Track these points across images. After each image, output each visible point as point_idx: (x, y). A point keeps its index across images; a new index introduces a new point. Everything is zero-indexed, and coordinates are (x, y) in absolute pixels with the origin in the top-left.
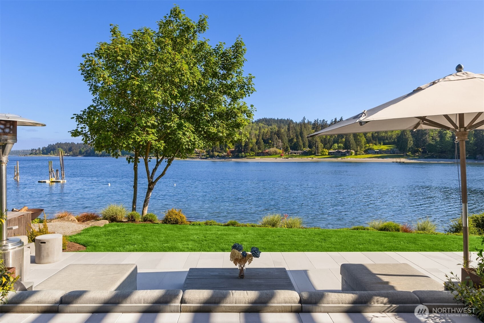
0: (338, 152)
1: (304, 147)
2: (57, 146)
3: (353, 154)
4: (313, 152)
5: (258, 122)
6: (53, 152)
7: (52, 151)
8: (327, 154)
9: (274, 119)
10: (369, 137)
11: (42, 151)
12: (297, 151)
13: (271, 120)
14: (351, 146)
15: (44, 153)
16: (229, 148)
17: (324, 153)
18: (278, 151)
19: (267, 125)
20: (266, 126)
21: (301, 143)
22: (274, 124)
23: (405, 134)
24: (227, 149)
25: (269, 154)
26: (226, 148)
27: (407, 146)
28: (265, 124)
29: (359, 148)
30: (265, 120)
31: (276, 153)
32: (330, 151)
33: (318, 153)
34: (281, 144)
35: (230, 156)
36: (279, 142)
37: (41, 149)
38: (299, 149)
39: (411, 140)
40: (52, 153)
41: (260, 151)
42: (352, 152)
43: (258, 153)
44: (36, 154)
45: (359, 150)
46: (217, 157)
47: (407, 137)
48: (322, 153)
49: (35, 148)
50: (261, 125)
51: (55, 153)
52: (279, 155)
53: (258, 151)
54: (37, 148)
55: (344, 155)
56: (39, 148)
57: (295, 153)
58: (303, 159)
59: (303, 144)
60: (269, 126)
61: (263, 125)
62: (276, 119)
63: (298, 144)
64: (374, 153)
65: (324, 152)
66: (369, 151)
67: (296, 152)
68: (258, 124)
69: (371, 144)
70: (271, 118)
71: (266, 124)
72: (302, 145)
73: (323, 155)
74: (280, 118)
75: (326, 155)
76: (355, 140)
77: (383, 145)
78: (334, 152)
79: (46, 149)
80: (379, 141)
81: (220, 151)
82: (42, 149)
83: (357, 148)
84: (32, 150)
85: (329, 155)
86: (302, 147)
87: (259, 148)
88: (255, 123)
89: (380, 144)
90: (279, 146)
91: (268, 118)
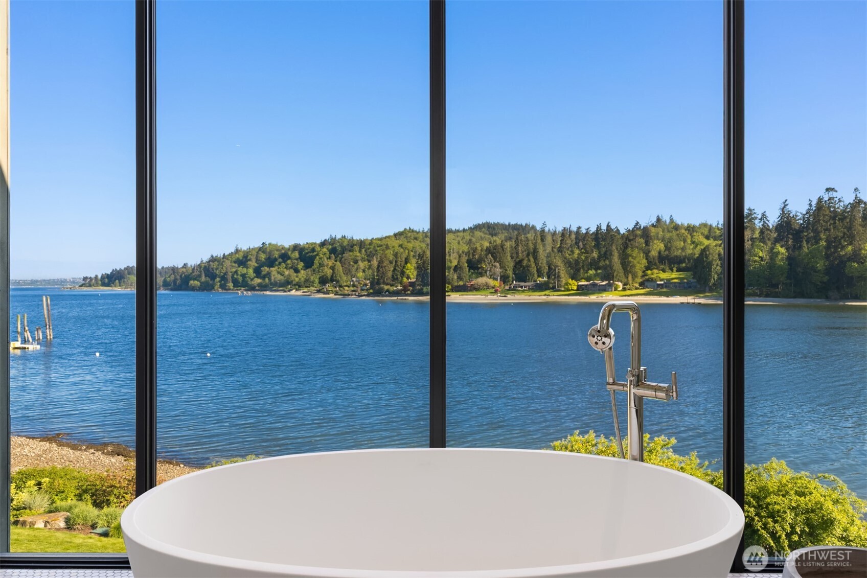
0: (593, 285)
1: (539, 276)
2: (126, 272)
3: (619, 289)
4: (551, 286)
5: (474, 229)
6: (120, 283)
7: (117, 281)
8: (575, 288)
9: (502, 225)
10: (654, 259)
11: (101, 281)
12: (525, 282)
13: (497, 225)
14: (615, 275)
15: (104, 285)
16: (408, 278)
17: (570, 287)
18: (491, 282)
19: (490, 234)
20: (487, 236)
21: (534, 270)
22: (502, 233)
23: (706, 254)
24: (405, 280)
25: (475, 289)
26: (402, 277)
27: (710, 275)
28: (486, 234)
29: (630, 278)
30: (486, 225)
31: (487, 287)
32: (580, 283)
33: (559, 286)
34: (498, 270)
35: (409, 292)
36: (495, 266)
37: (99, 277)
38: (529, 279)
39: (717, 265)
40: (118, 284)
41: (461, 283)
42: (617, 285)
43: (457, 287)
44: (90, 286)
45: (630, 282)
46: (385, 293)
47: (711, 259)
48: (566, 287)
49: (89, 276)
50: (478, 234)
51: (122, 284)
52: (493, 290)
53: (458, 282)
54: (93, 276)
55: (603, 289)
56: (96, 276)
57: (522, 287)
58: (531, 297)
59: (537, 271)
60: (492, 236)
61: (483, 235)
62: (507, 224)
63: (529, 270)
64: (656, 286)
65: (570, 284)
66: (646, 284)
67: (522, 284)
68: (473, 233)
69: (655, 271)
70: (498, 223)
71: (487, 232)
72: (535, 272)
73: (568, 290)
74: (513, 223)
75: (573, 290)
76: (622, 263)
77: (677, 271)
78: (587, 285)
79: (108, 276)
80: (670, 265)
81: (392, 283)
82: (102, 277)
83: (627, 278)
84: (85, 279)
85: (577, 290)
86: (536, 275)
87: (460, 278)
88: (469, 231)
89: (672, 270)
90: (495, 274)
91: (492, 221)
